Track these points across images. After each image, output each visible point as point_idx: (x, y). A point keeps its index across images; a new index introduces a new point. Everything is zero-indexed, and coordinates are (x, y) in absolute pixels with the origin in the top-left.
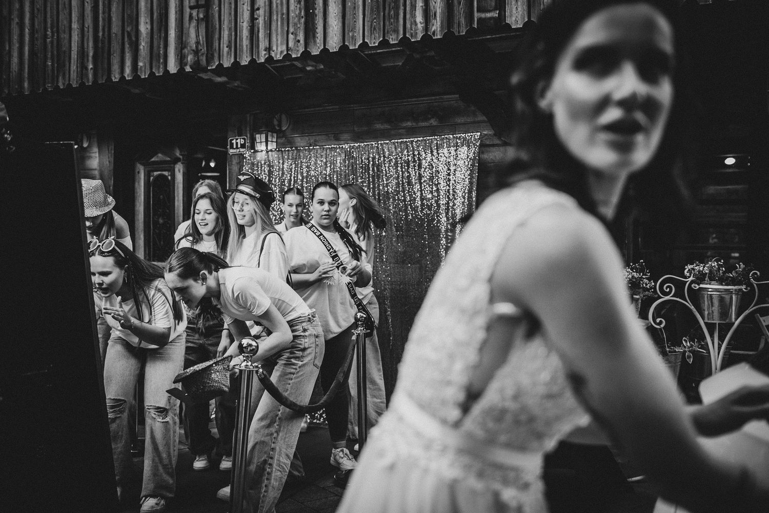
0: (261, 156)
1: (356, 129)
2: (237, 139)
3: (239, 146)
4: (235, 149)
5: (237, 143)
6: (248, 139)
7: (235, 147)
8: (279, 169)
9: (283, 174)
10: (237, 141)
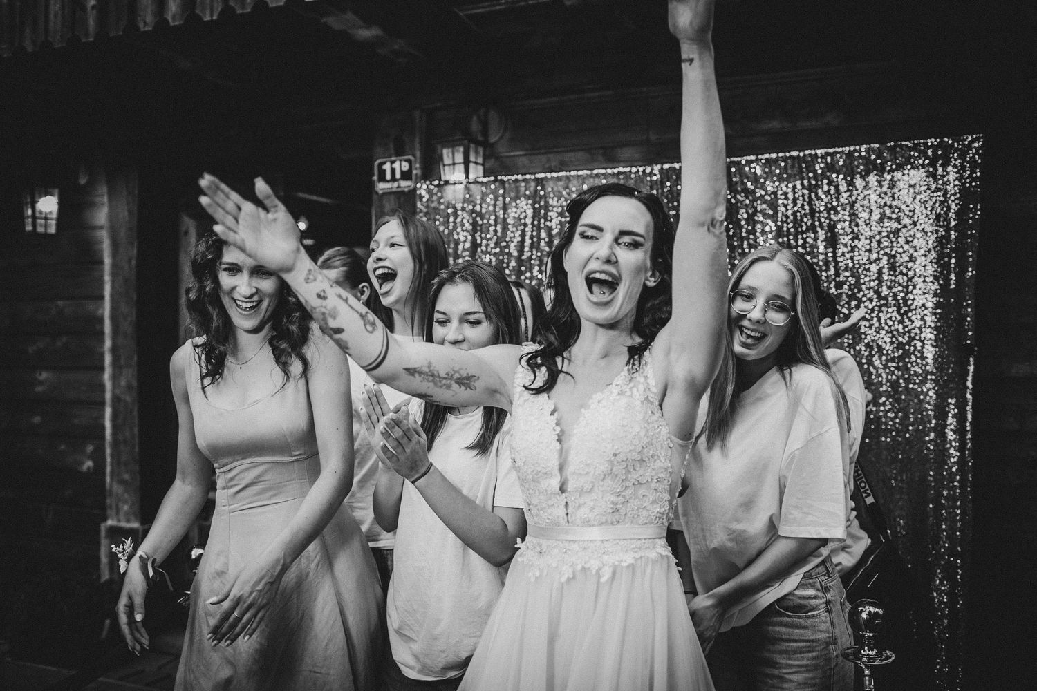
0: (454, 194)
1: (653, 137)
2: (393, 162)
3: (398, 175)
4: (388, 182)
5: (393, 170)
6: (418, 160)
7: (388, 177)
8: (496, 220)
9: (505, 228)
10: (394, 166)
